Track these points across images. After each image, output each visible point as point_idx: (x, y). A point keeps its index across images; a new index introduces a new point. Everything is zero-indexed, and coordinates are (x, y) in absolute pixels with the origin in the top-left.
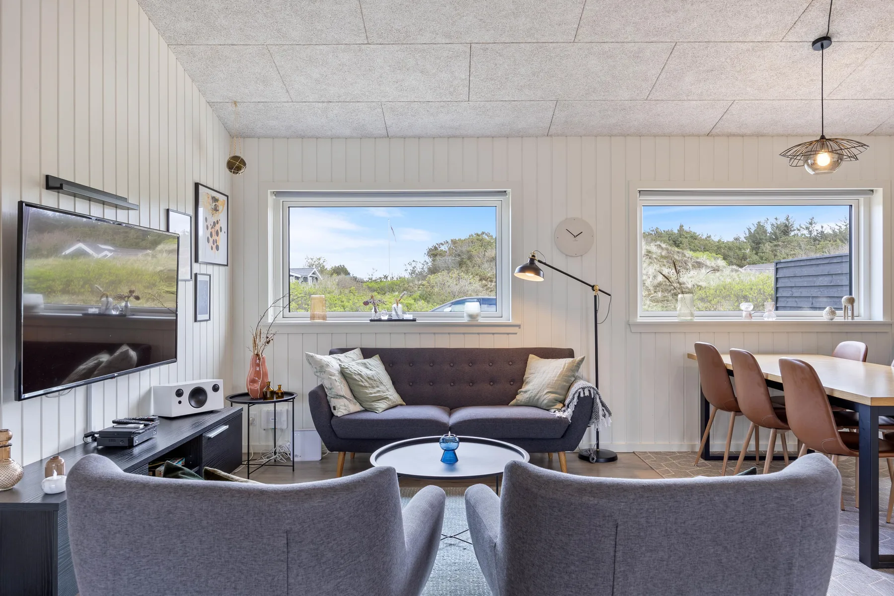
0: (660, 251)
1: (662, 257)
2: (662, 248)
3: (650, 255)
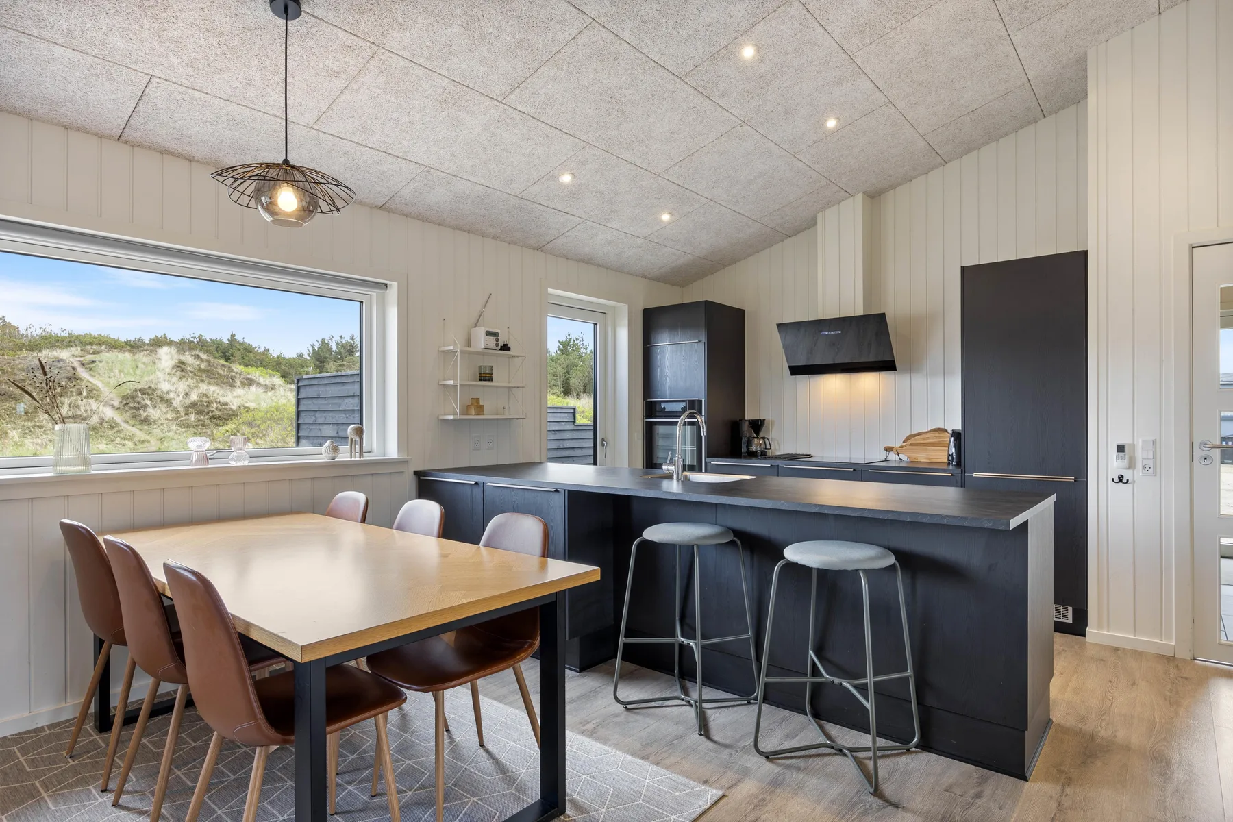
0: (198, 363)
1: (200, 370)
2: (202, 360)
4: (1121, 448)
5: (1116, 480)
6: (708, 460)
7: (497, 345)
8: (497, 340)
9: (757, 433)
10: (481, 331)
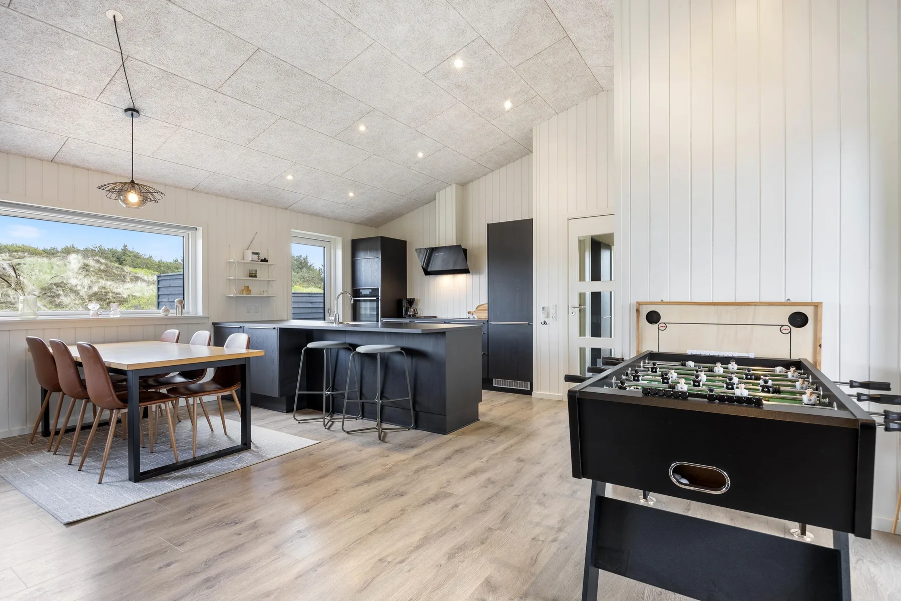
0: (98, 265)
2: (101, 263)
3: (87, 268)
4: (543, 308)
5: (543, 323)
6: (382, 319)
7: (259, 259)
8: (259, 257)
9: (411, 306)
10: (250, 252)
